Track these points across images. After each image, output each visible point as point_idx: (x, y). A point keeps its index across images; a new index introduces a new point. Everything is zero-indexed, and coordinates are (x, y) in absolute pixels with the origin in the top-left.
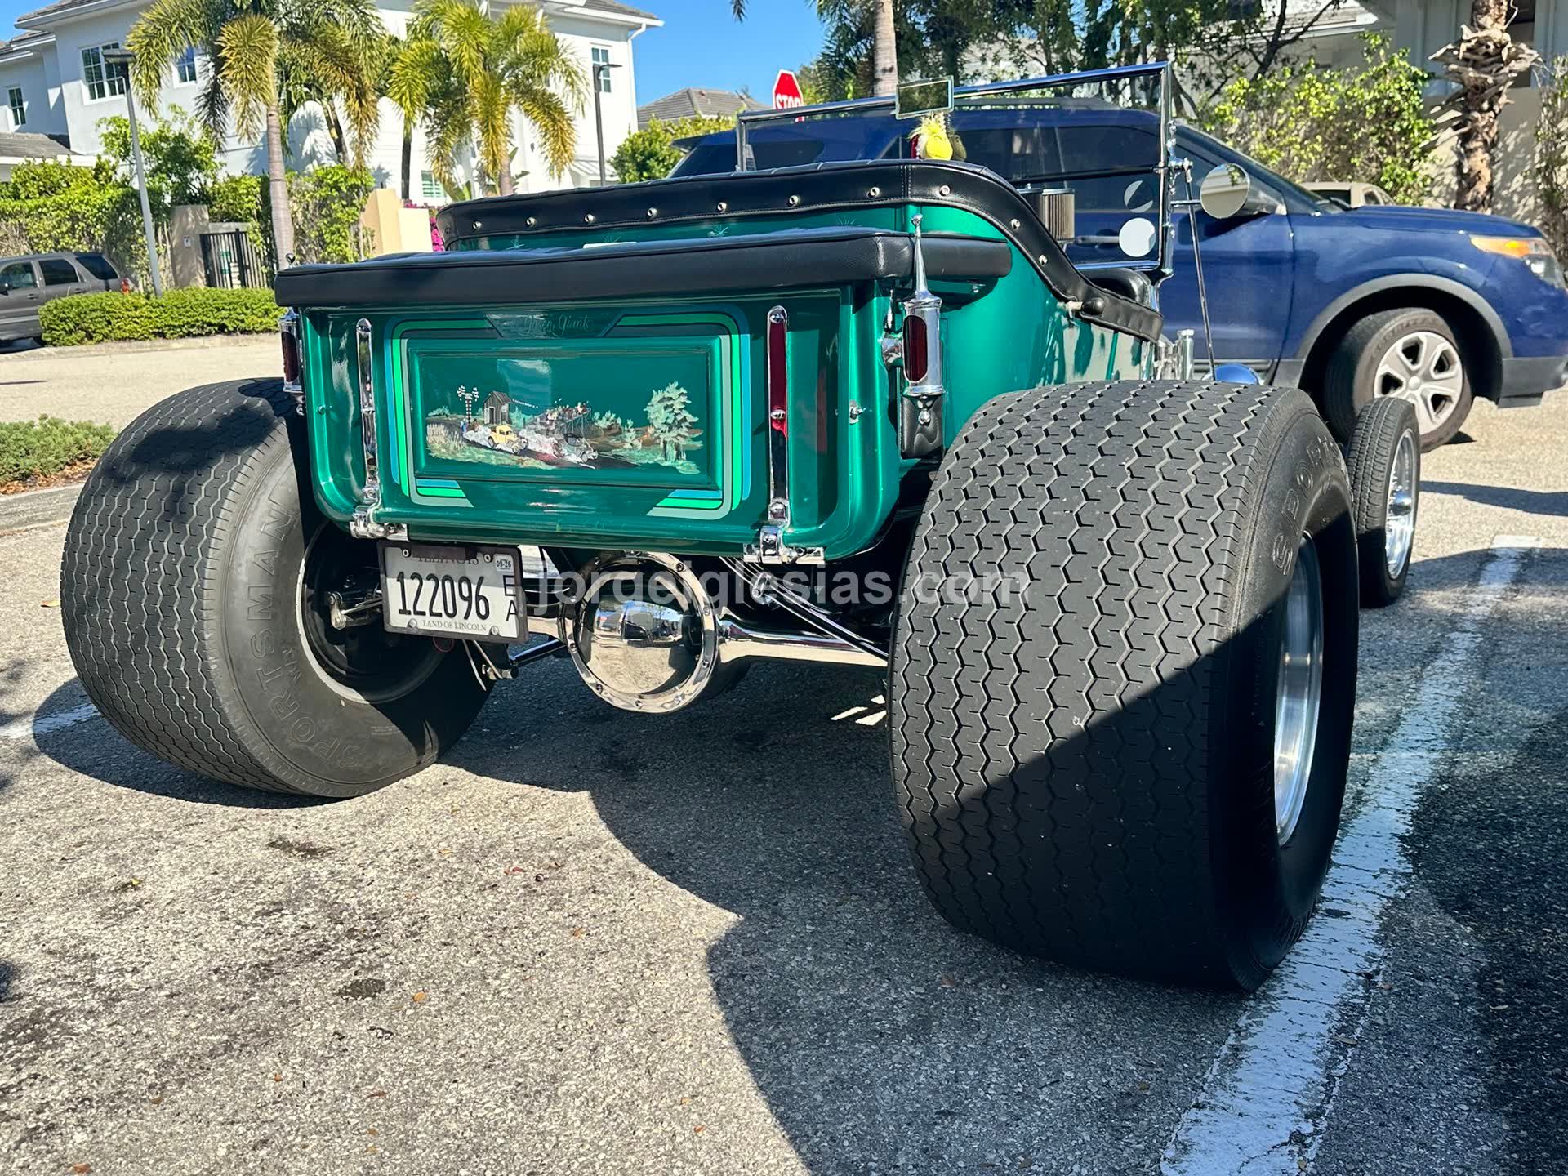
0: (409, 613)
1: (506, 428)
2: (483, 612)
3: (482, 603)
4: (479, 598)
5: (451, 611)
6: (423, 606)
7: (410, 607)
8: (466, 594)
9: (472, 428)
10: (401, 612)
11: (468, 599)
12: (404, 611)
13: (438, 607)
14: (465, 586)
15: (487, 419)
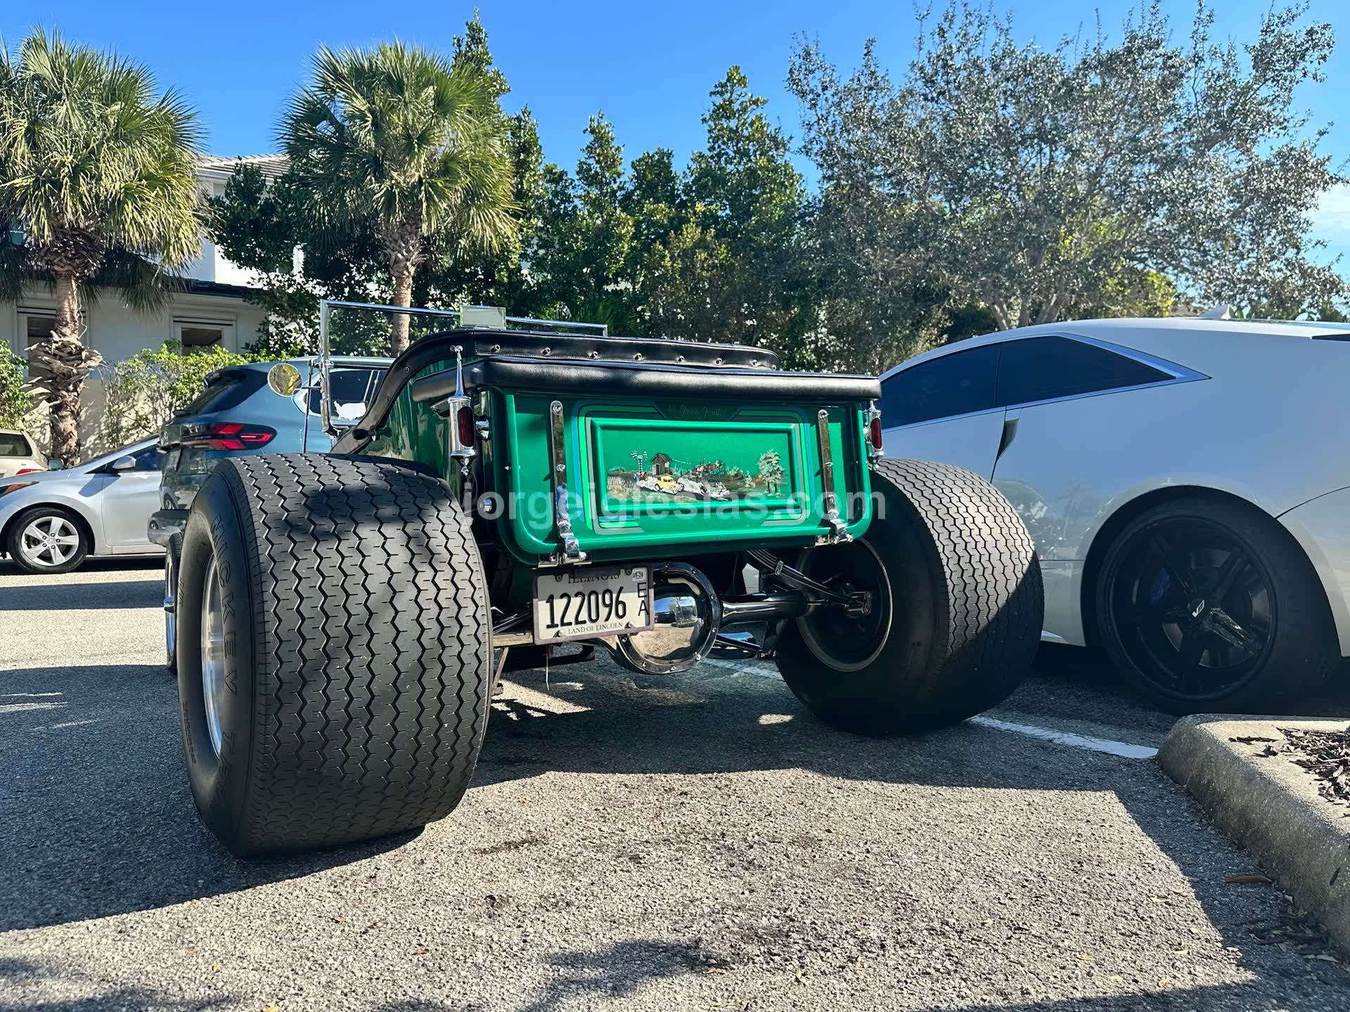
0: (557, 626)
1: (668, 477)
2: (621, 613)
3: (620, 607)
4: (618, 602)
5: (594, 617)
6: (570, 617)
7: (557, 621)
8: (608, 602)
9: (643, 478)
10: (548, 627)
11: (610, 606)
12: (552, 625)
13: (584, 616)
14: (607, 596)
15: (654, 472)
